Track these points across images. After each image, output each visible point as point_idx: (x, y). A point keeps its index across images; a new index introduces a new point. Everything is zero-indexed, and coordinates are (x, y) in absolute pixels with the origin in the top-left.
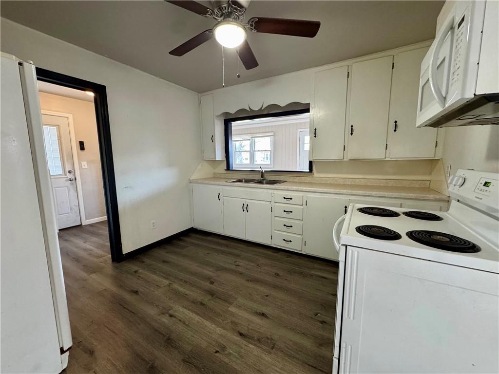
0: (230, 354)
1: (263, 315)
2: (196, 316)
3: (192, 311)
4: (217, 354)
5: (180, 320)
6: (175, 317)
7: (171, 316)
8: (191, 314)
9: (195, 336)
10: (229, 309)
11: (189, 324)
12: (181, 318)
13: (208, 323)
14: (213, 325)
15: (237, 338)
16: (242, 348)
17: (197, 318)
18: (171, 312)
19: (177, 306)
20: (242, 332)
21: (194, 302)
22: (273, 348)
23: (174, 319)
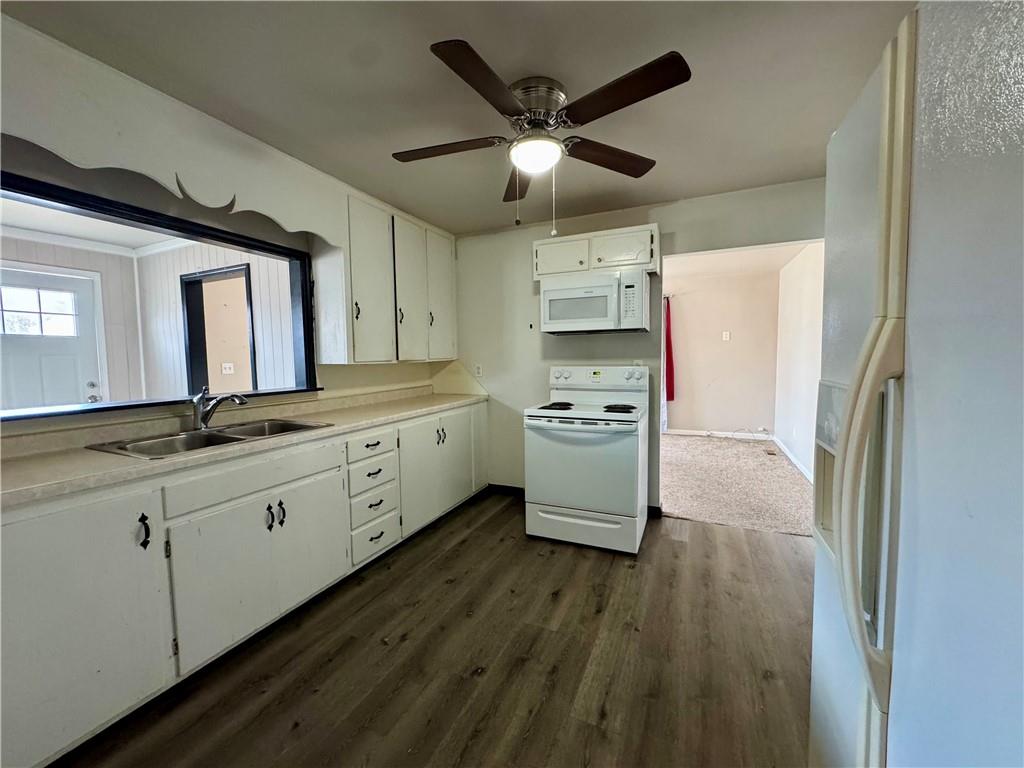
0: (632, 617)
1: (556, 595)
2: (587, 671)
3: (578, 681)
4: (640, 628)
5: (607, 694)
6: (603, 707)
7: (603, 715)
8: (584, 681)
9: (627, 659)
10: (555, 629)
11: (608, 676)
12: (600, 694)
13: (595, 651)
14: (597, 642)
15: (607, 615)
16: (619, 609)
17: (591, 669)
18: (593, 720)
19: (572, 715)
20: (593, 610)
21: (552, 687)
22: (605, 586)
23: (608, 707)
